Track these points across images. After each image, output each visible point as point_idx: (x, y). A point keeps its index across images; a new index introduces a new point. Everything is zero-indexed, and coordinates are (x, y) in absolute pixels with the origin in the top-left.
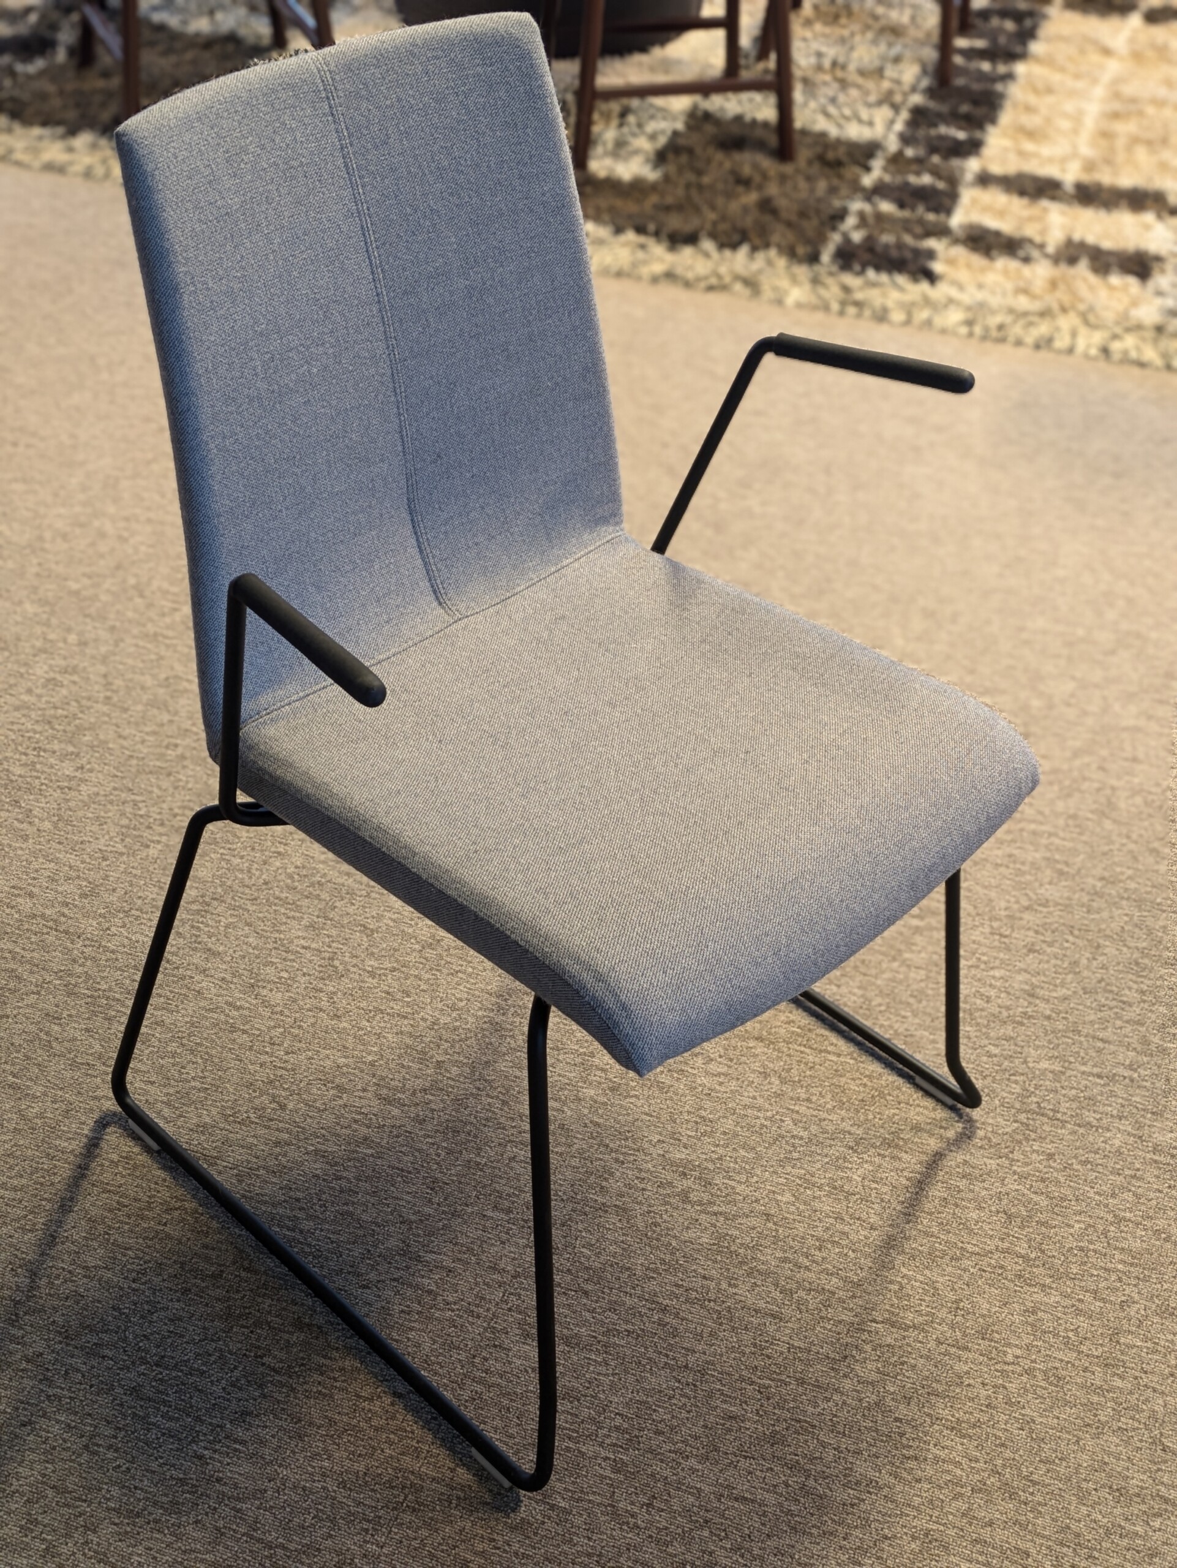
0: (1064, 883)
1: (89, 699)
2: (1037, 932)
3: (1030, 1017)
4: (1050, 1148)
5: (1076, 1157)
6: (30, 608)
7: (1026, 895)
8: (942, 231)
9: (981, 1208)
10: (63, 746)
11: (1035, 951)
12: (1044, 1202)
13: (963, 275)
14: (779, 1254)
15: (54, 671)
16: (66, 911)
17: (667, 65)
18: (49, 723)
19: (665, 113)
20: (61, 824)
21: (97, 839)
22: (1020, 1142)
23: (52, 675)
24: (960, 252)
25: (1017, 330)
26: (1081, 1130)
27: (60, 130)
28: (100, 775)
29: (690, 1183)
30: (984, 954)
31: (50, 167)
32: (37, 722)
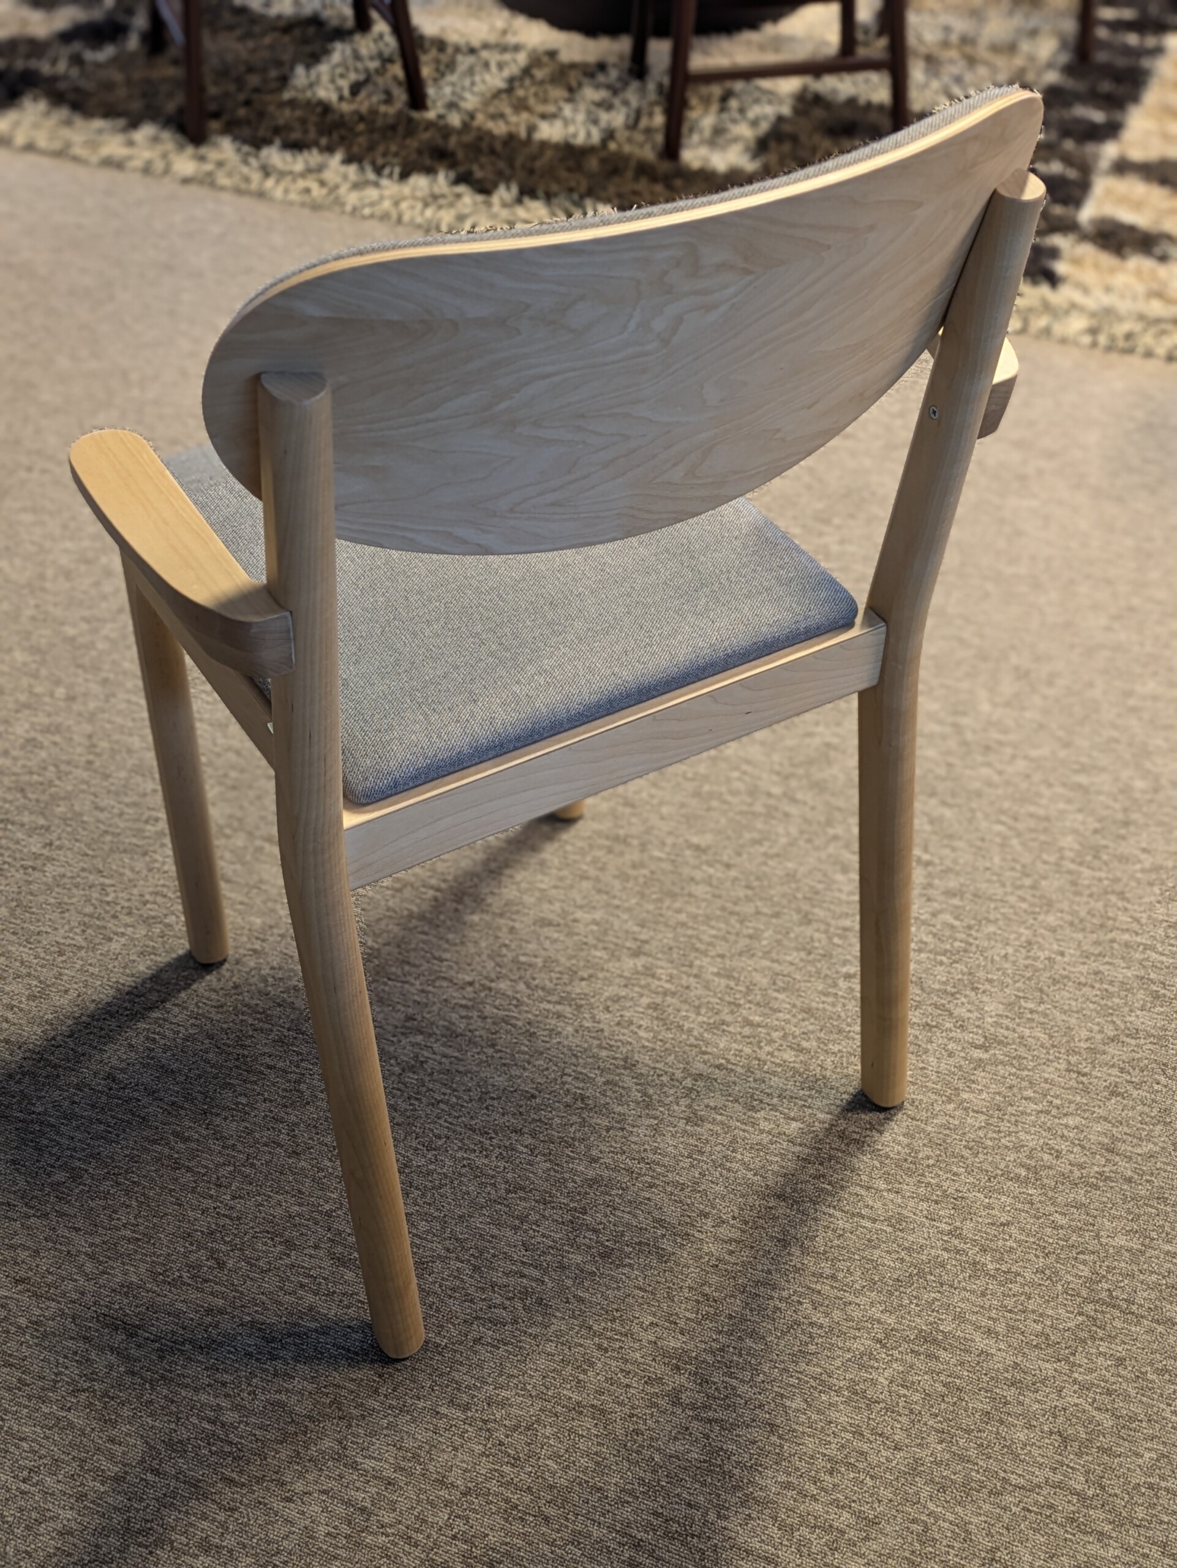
0: (1158, 1009)
1: (69, 763)
2: (1122, 1070)
3: (1107, 1178)
4: (1120, 1350)
5: (1151, 1364)
6: (19, 656)
7: (1114, 1023)
8: (1068, 227)
9: (1031, 1427)
10: (33, 818)
11: (1118, 1095)
12: (1108, 1422)
13: (1089, 276)
14: (782, 1478)
15: (35, 730)
16: (10, 1015)
17: (778, 43)
18: (22, 790)
19: (772, 97)
20: (18, 911)
21: (56, 929)
22: (1084, 1341)
23: (33, 734)
24: (1087, 250)
25: (1147, 339)
26: (1160, 1329)
27: (121, 122)
28: (69, 853)
29: (683, 1379)
30: (1057, 1097)
31: (109, 163)
32: (9, 789)
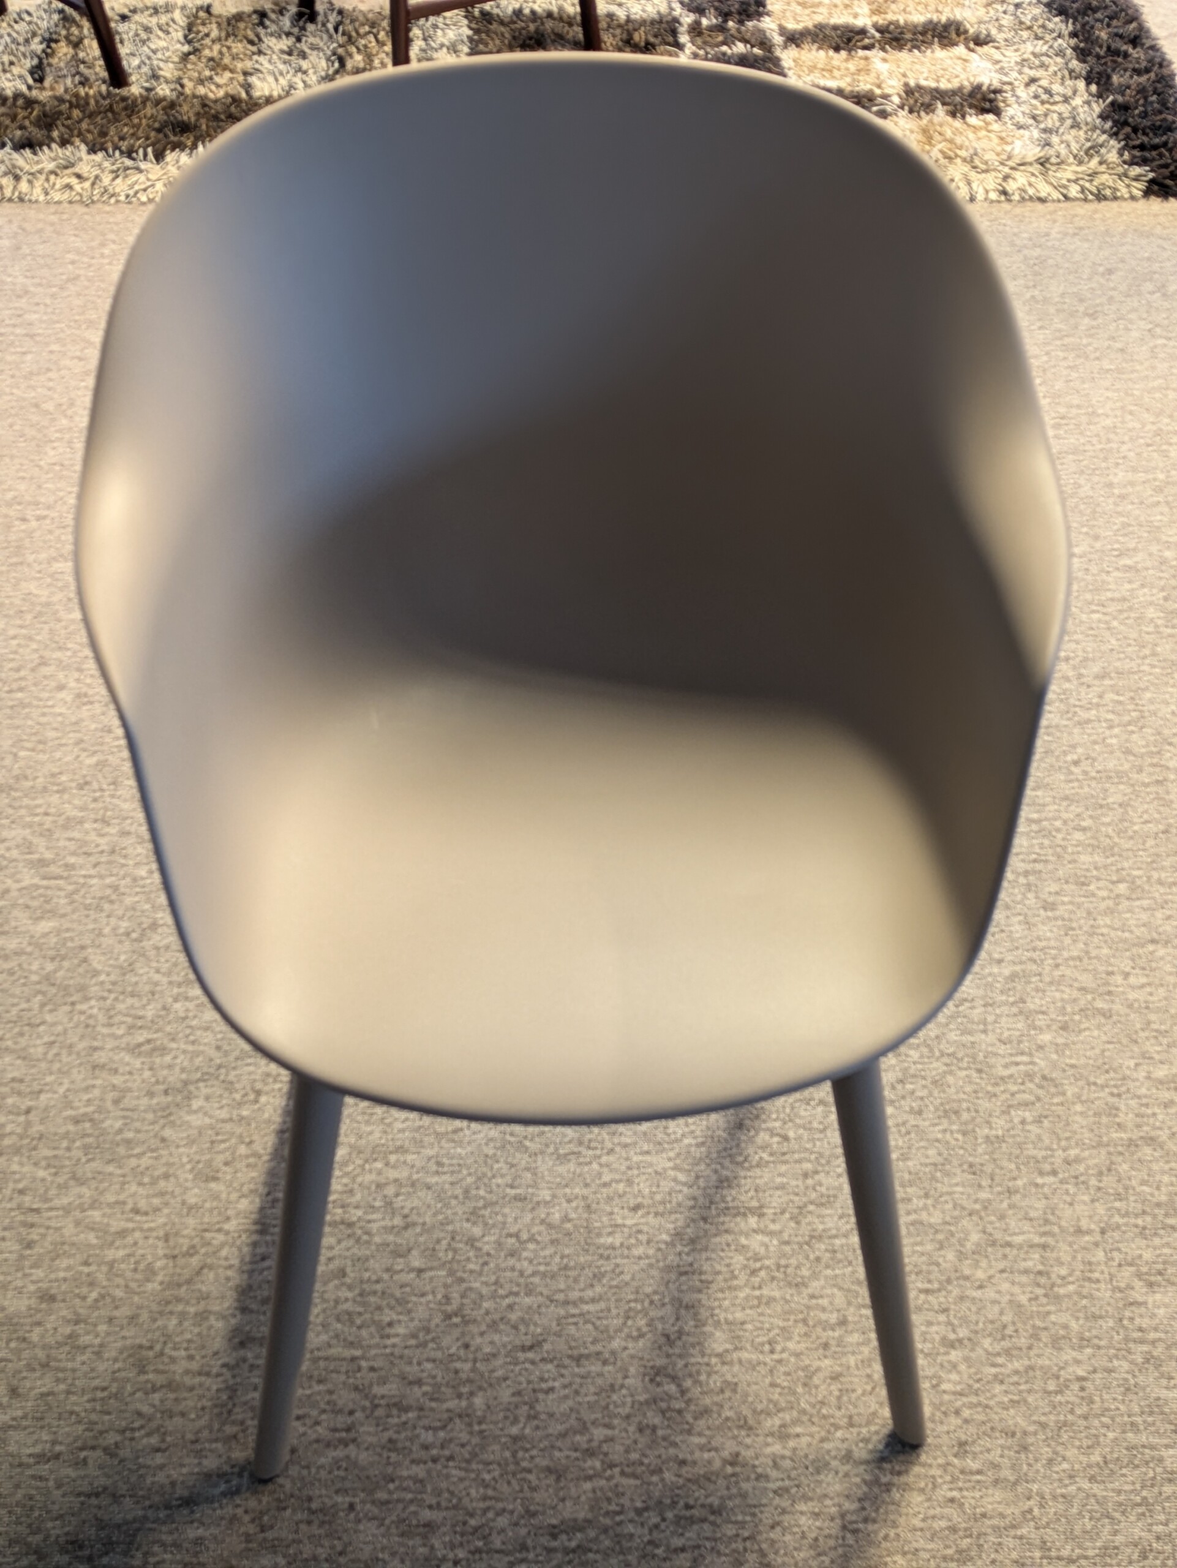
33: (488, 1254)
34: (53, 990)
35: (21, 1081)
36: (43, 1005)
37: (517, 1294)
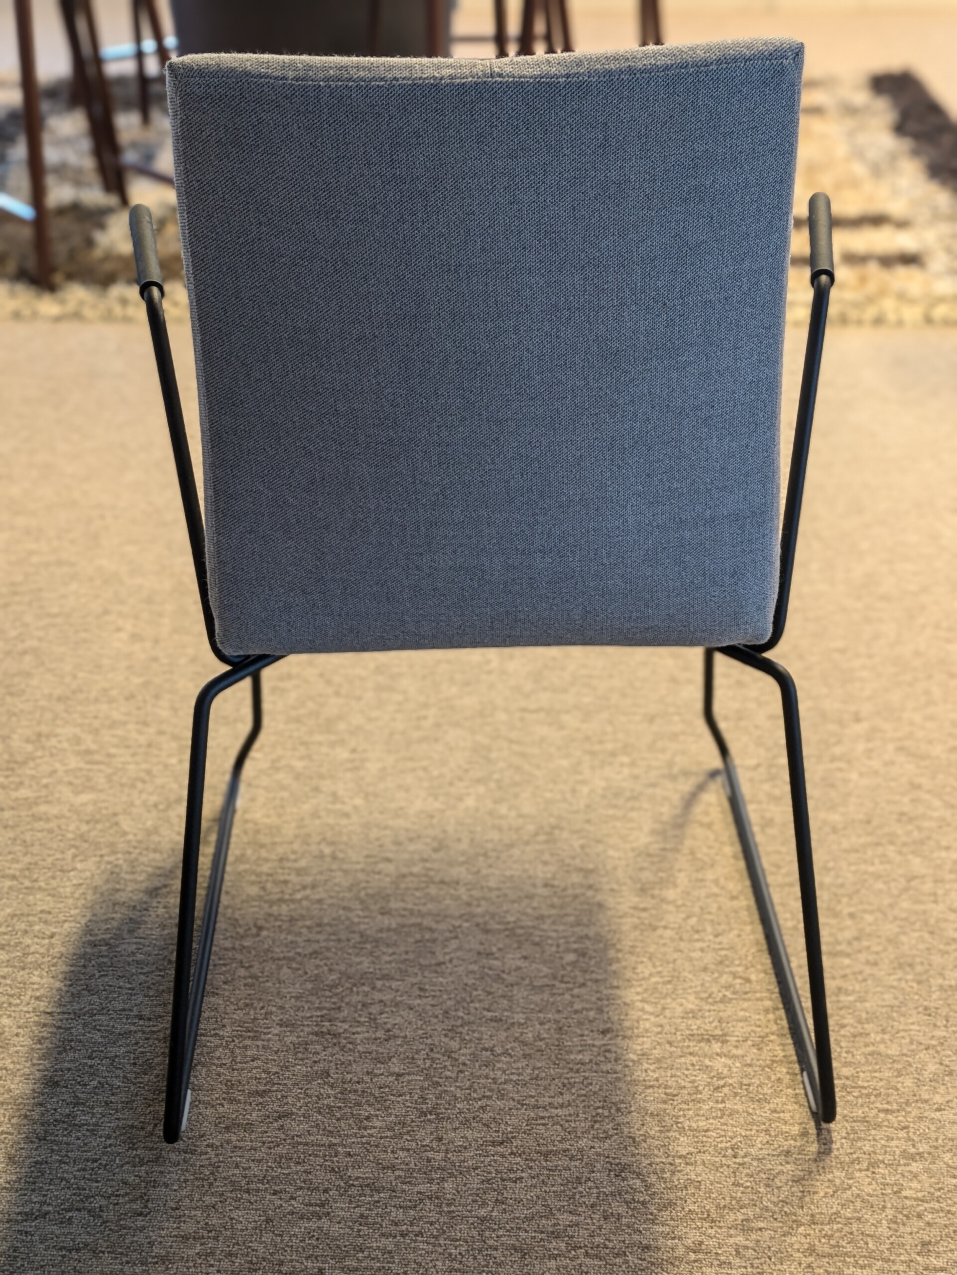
33: (464, 1064)
34: (86, 845)
35: (50, 913)
36: (75, 856)
37: (489, 1098)
